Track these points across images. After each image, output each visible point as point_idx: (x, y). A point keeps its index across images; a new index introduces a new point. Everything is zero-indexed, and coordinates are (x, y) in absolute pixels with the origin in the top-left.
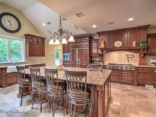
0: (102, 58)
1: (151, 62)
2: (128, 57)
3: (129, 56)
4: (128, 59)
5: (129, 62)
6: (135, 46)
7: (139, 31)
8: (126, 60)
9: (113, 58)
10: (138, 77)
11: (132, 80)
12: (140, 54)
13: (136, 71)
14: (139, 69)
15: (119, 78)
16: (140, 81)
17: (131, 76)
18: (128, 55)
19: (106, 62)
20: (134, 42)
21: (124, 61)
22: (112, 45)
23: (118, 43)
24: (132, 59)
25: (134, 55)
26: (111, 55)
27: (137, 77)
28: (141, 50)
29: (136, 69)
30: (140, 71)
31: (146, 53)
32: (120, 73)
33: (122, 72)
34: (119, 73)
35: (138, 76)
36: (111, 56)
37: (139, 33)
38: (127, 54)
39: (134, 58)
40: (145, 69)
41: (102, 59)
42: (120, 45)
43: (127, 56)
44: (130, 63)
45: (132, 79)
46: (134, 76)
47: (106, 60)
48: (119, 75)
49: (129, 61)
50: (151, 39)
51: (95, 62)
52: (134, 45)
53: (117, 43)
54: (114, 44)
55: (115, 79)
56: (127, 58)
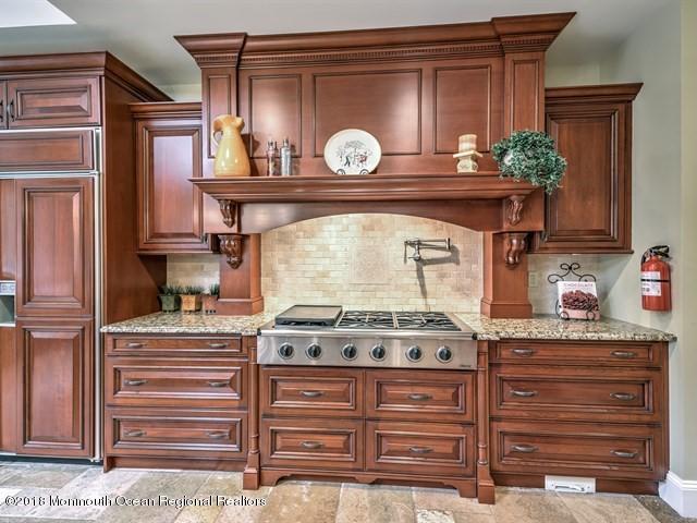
0: (236, 265)
1: (561, 293)
2: (419, 260)
3: (427, 254)
4: (421, 276)
5: (424, 293)
6: (471, 170)
7: (494, 63)
8: (406, 280)
9: (320, 268)
10: (499, 419)
11: (456, 449)
12: (498, 238)
13: (481, 377)
14: (505, 353)
15: (364, 443)
16: (514, 453)
17: (450, 417)
18: (418, 244)
19: (274, 295)
20: (467, 145)
21: (397, 288)
22: (307, 158)
23: (355, 144)
24: (442, 276)
25: (458, 246)
26: (309, 248)
27: (492, 419)
28: (511, 202)
29: (482, 358)
30: (506, 372)
31: (541, 227)
32: (372, 395)
33: (380, 385)
34: (360, 397)
35: (495, 413)
36: (308, 254)
37: (494, 77)
38: (412, 238)
39: (458, 263)
40: (543, 353)
41: (236, 273)
42: (364, 159)
43: (411, 251)
44: (430, 301)
45: (458, 440)
46: (467, 418)
47: (274, 281)
48: (358, 414)
49: (428, 288)
50: (565, 133)
51: (189, 303)
52: (466, 166)
53: (348, 145)
54: (322, 156)
55: (331, 450)
56: (412, 262)
